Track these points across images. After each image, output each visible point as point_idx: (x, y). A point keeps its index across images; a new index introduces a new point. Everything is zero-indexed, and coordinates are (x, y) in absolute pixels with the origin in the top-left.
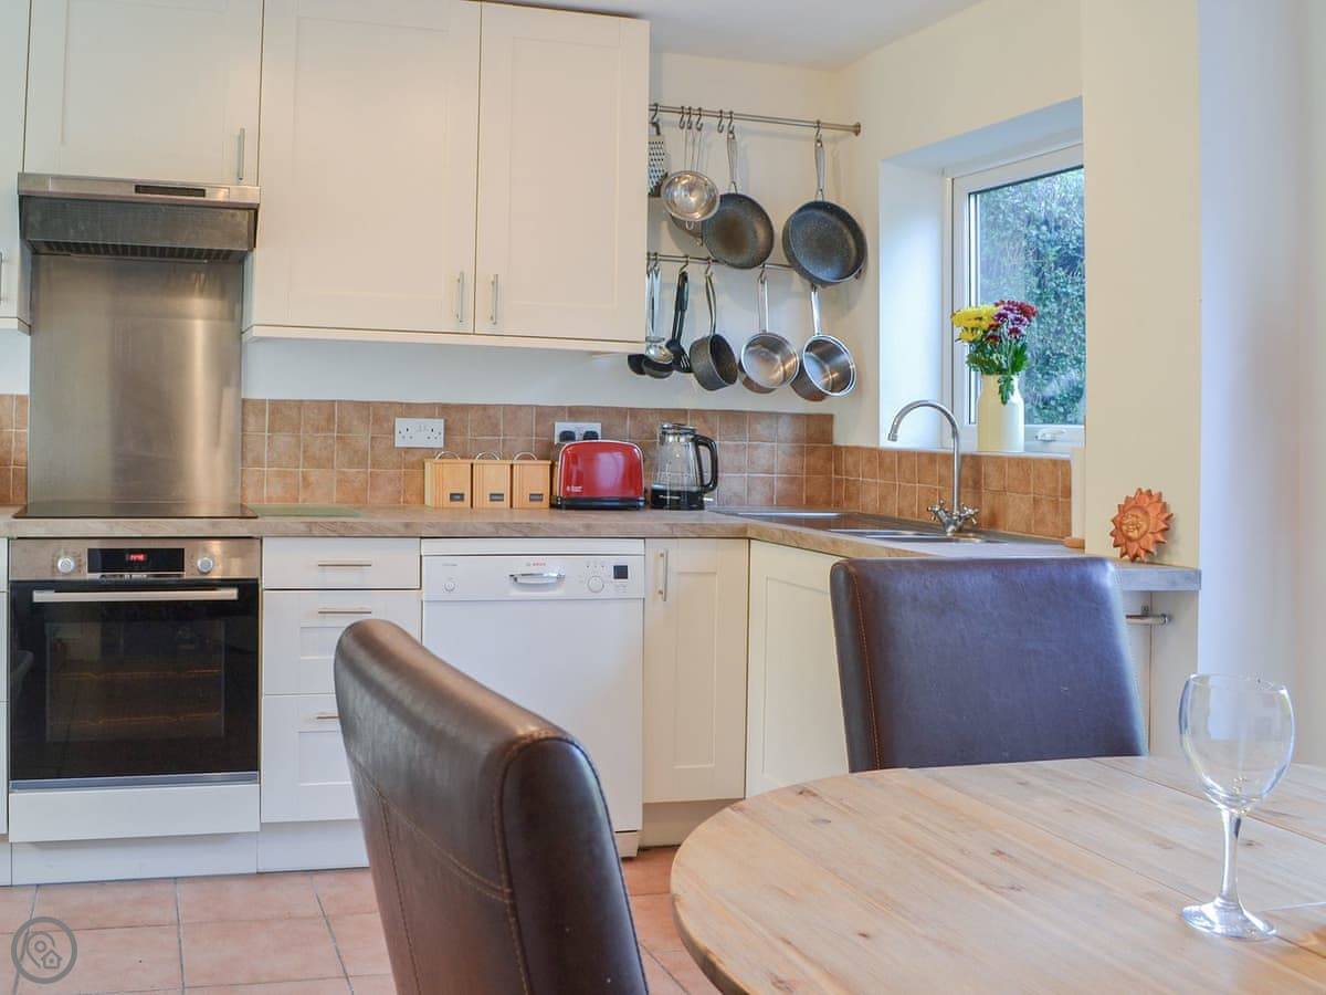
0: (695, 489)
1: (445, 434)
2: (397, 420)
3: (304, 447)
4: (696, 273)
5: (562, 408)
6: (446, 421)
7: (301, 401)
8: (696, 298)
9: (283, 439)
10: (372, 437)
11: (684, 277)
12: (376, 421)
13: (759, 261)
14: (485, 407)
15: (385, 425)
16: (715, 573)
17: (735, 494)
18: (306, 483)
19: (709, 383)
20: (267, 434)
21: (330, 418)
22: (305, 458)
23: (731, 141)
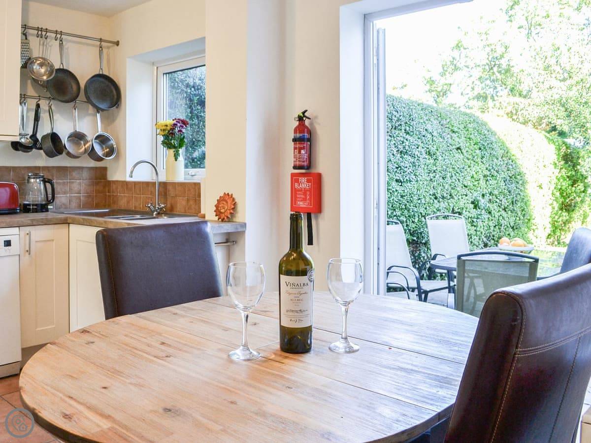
0: (44, 203)
4: (44, 104)
8: (44, 116)
11: (38, 106)
13: (73, 99)
16: (53, 240)
17: (64, 204)
19: (50, 154)
23: (61, 45)
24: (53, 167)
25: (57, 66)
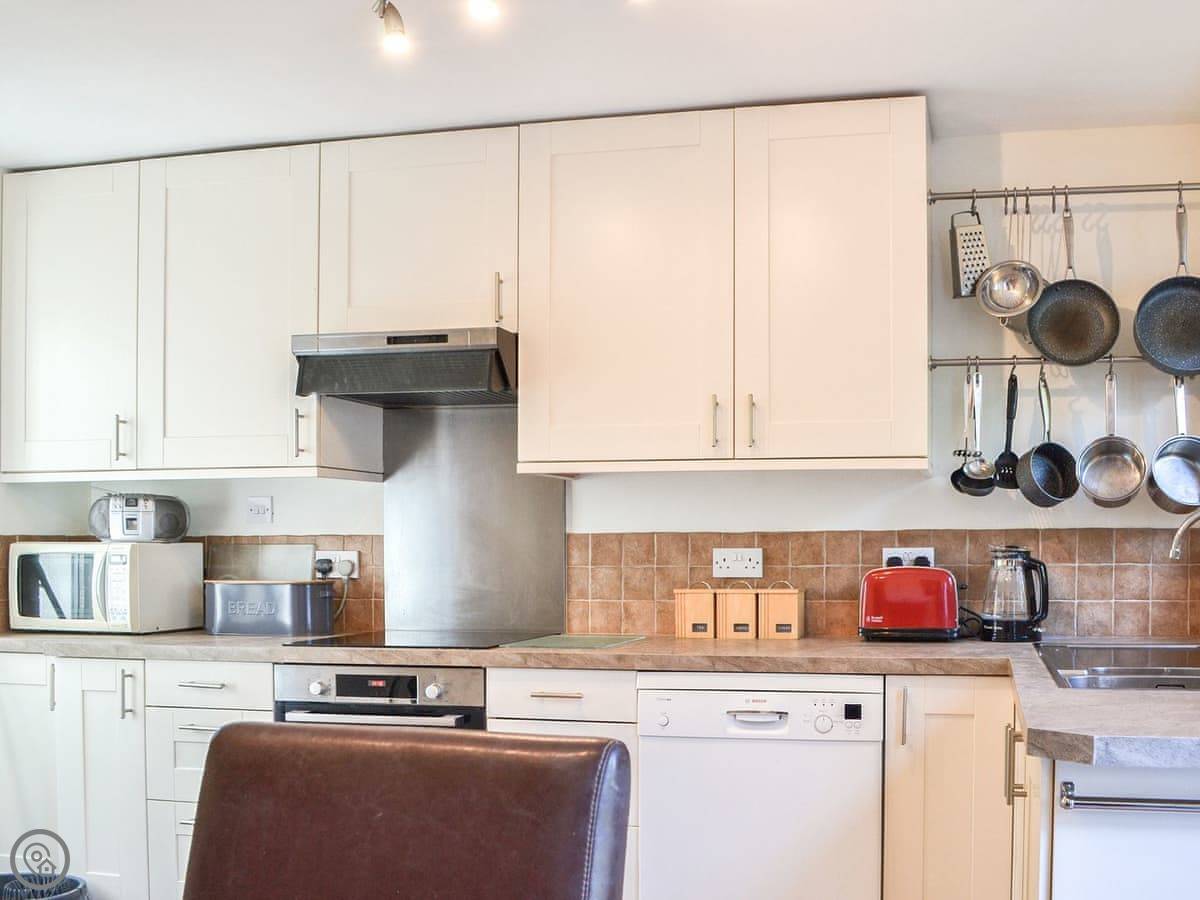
0: (1025, 618)
1: (764, 564)
2: (714, 550)
3: (626, 579)
4: (1028, 376)
5: (891, 533)
6: (764, 551)
7: (622, 535)
8: (1025, 404)
9: (605, 572)
10: (691, 569)
11: (1013, 380)
12: (695, 551)
14: (806, 535)
15: (704, 556)
16: (973, 716)
18: (629, 615)
19: (1039, 499)
20: (590, 567)
21: (650, 551)
22: (627, 589)
23: (1068, 221)
24: (1072, 531)
25: (1059, 274)
